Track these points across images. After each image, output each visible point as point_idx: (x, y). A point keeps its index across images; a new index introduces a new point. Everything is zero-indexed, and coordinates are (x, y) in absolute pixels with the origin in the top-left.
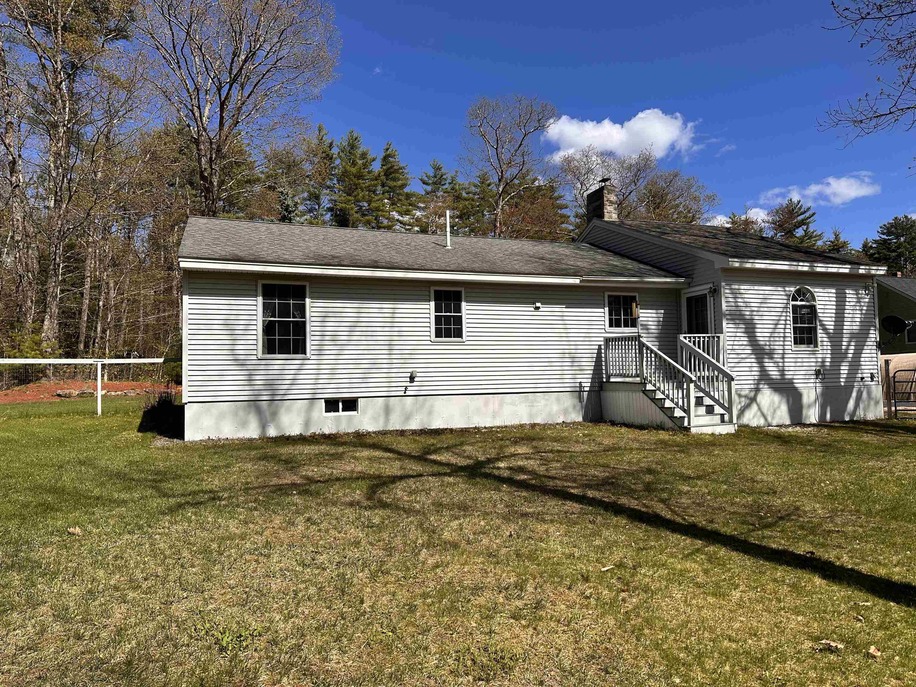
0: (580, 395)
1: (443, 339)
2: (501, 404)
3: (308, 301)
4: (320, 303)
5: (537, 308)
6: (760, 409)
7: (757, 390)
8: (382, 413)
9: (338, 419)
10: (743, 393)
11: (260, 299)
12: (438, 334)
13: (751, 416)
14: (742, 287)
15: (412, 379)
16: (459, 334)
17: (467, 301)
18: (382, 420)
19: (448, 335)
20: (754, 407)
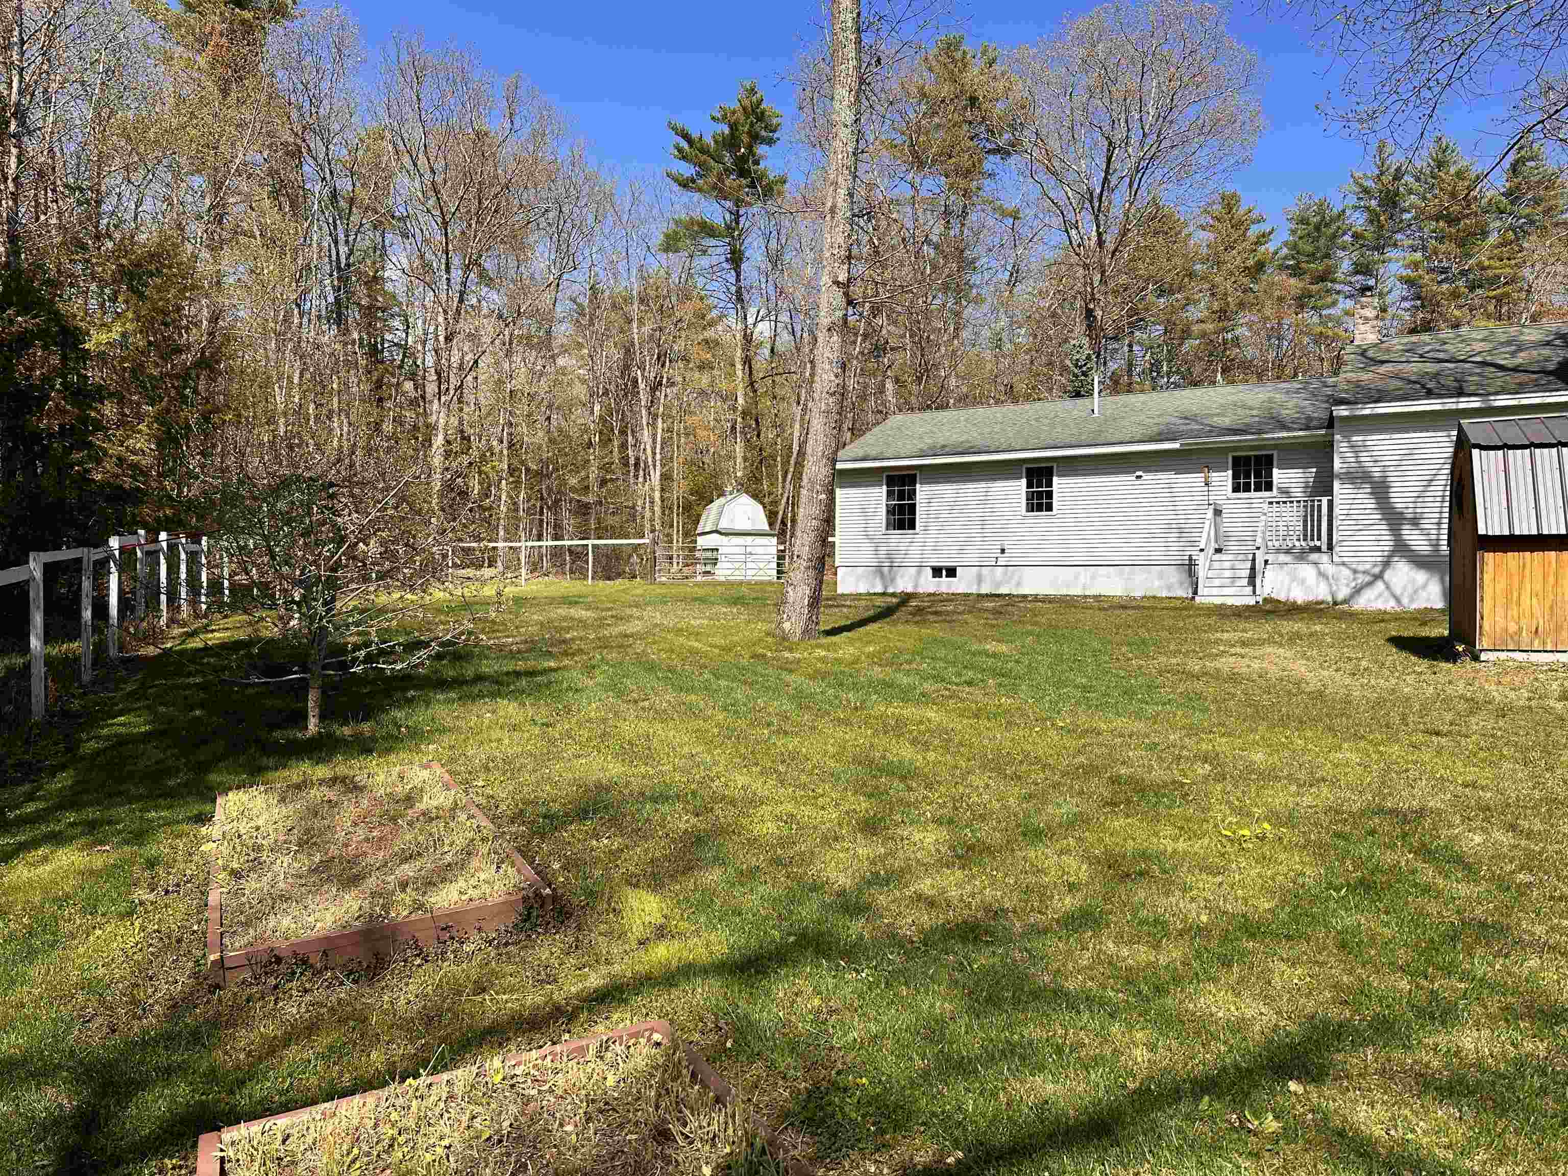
0: (1190, 570)
1: (1035, 513)
2: (1093, 578)
3: (918, 486)
4: (926, 488)
5: (1139, 477)
6: (1388, 587)
7: (1387, 564)
8: (975, 581)
9: (939, 584)
10: (1361, 568)
11: (885, 487)
12: (1031, 508)
13: (1373, 597)
14: (1369, 438)
15: (1003, 551)
16: (1049, 508)
17: (1059, 476)
18: (975, 587)
19: (1040, 509)
20: (1380, 586)
